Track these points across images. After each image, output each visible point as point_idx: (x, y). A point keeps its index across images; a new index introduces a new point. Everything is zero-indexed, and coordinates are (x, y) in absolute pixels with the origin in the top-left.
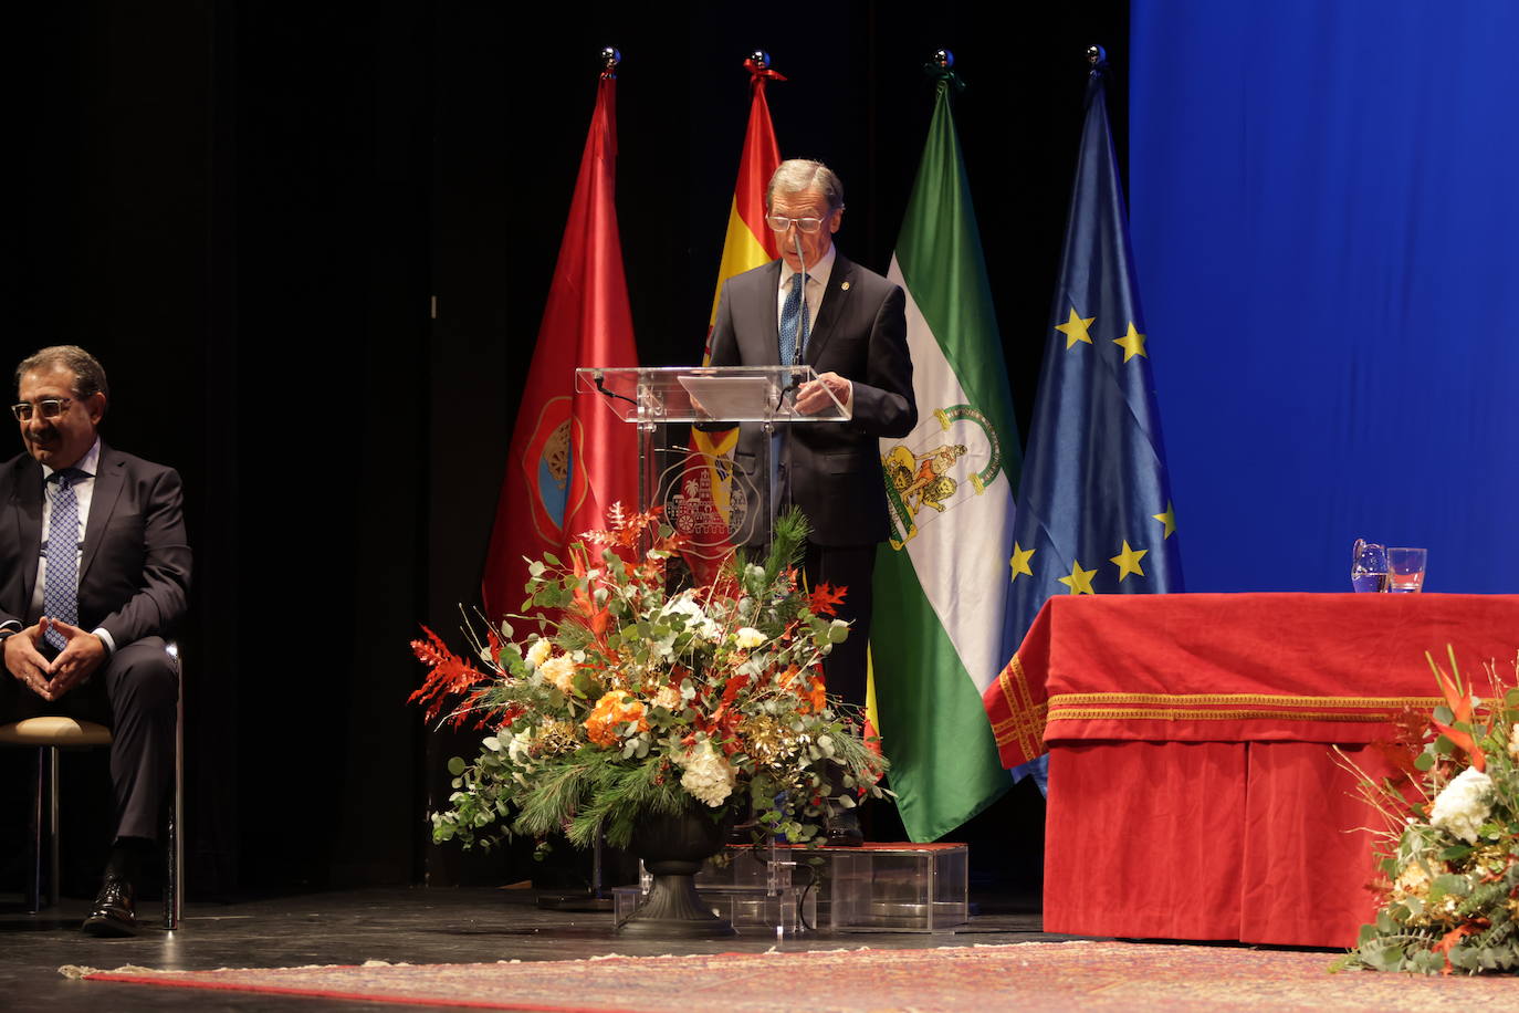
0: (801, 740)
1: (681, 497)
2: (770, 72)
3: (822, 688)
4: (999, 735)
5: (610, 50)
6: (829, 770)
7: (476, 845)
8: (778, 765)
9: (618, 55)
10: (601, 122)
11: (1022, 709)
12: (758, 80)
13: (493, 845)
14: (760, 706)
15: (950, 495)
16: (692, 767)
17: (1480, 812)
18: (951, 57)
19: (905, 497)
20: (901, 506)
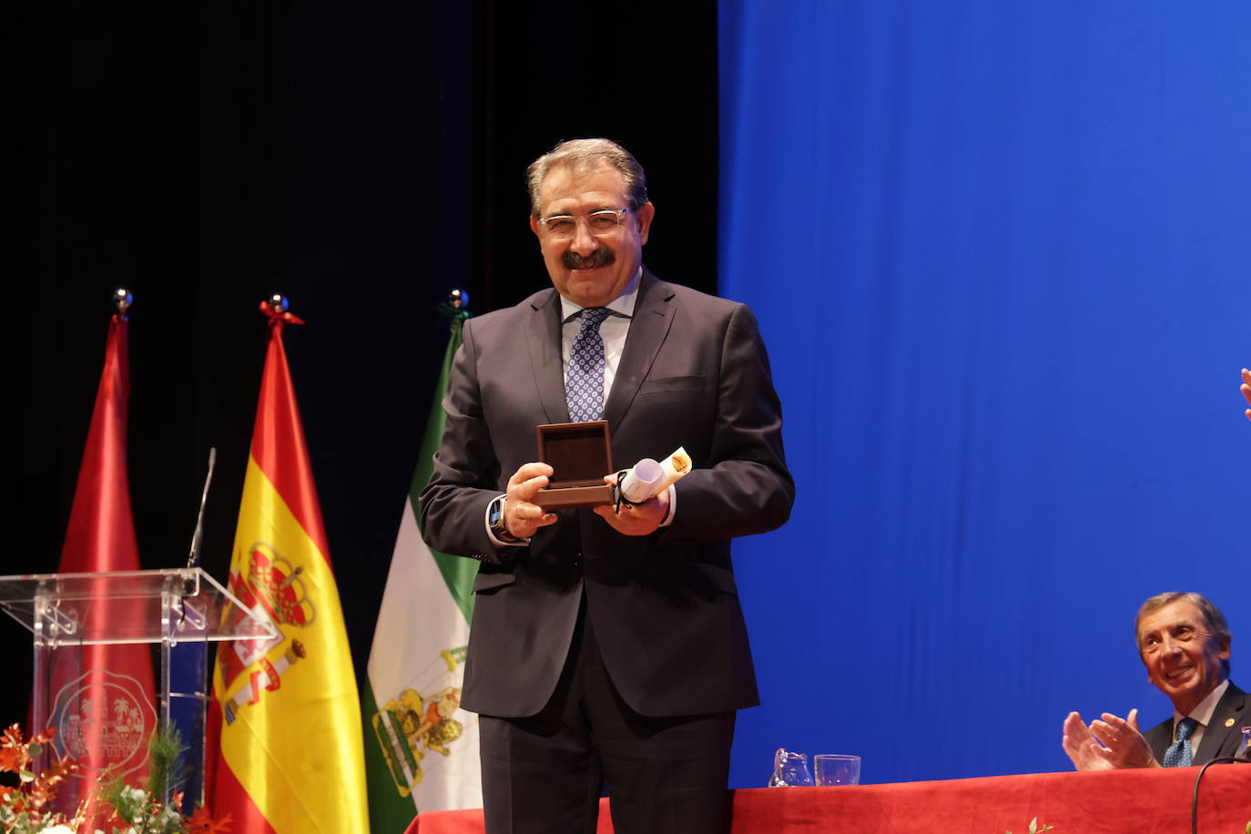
1: (78, 717)
2: (288, 316)
5: (122, 293)
9: (130, 298)
10: (113, 367)
12: (275, 324)
15: (455, 738)
18: (465, 297)
19: (411, 740)
20: (408, 751)
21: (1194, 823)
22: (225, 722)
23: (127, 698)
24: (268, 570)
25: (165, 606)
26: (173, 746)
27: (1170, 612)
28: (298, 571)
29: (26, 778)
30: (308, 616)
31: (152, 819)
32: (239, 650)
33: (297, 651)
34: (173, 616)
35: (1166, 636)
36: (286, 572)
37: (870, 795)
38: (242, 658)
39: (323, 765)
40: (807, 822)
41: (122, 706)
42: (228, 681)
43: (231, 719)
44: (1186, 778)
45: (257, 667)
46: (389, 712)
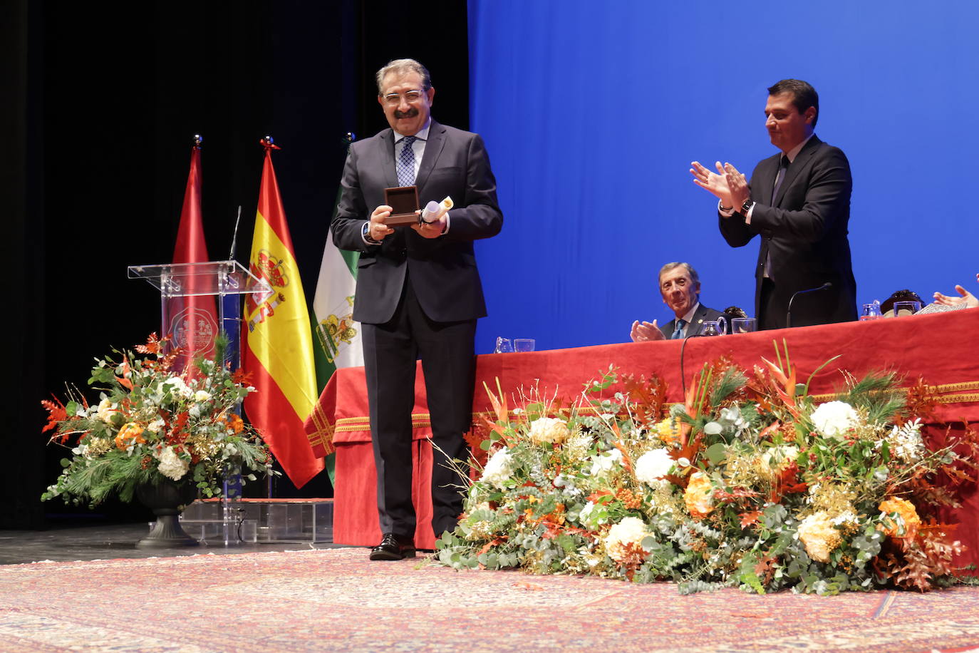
0: (220, 446)
1: (182, 329)
2: (273, 146)
3: (240, 420)
4: (311, 440)
5: (197, 136)
6: (237, 459)
7: (71, 503)
8: (208, 459)
9: (201, 139)
10: (194, 170)
11: (324, 427)
12: (267, 149)
13: (79, 502)
14: (200, 429)
15: (353, 337)
16: (163, 460)
17: (507, 472)
18: (354, 136)
19: (333, 338)
20: (332, 342)
21: (682, 364)
22: (249, 331)
23: (204, 320)
24: (267, 262)
25: (220, 278)
26: (225, 341)
27: (674, 272)
28: (281, 262)
29: (159, 356)
30: (286, 283)
31: (217, 374)
32: (255, 298)
33: (281, 298)
34: (224, 282)
35: (673, 283)
36: (275, 263)
37: (538, 356)
38: (256, 302)
39: (295, 349)
40: (511, 369)
41: (202, 323)
42: (250, 313)
43: (252, 329)
44: (678, 344)
45: (263, 306)
46: (324, 326)
